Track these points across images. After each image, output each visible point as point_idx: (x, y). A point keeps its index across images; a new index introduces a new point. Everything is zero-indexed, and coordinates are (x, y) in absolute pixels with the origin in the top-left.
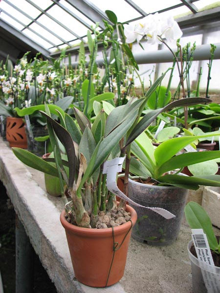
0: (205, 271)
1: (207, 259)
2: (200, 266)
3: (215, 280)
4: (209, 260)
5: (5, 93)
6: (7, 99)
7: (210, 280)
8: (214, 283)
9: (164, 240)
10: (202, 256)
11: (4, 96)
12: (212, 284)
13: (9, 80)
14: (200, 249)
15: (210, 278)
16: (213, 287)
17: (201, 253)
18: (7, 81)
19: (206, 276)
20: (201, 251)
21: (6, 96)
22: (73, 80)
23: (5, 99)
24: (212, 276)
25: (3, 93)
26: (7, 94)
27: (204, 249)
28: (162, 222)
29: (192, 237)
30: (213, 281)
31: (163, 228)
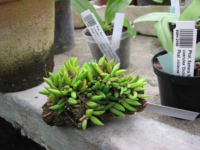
0: (101, 45)
1: (100, 34)
2: (96, 42)
3: (110, 48)
4: (101, 34)
7: (106, 50)
8: (109, 51)
9: (65, 47)
10: (95, 34)
12: (109, 53)
14: (92, 27)
15: (106, 49)
16: (110, 55)
17: (94, 31)
19: (103, 49)
20: (93, 29)
24: (107, 47)
27: (95, 26)
28: (59, 32)
29: (84, 20)
30: (109, 49)
31: (61, 37)
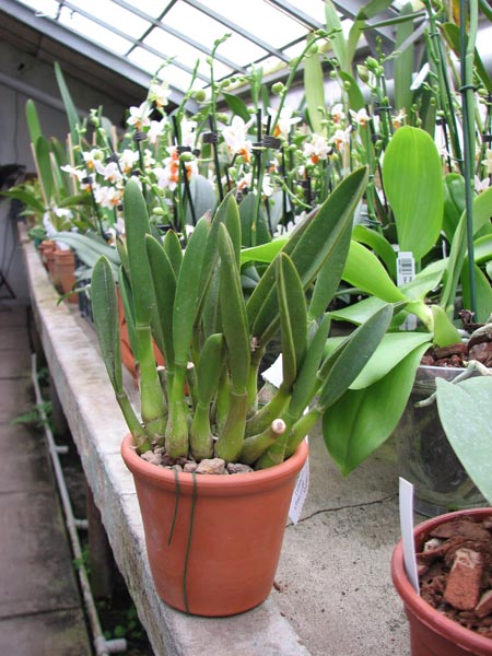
5: (103, 205)
6: (111, 226)
11: (99, 216)
13: (115, 159)
18: (107, 161)
21: (105, 216)
22: (331, 141)
23: (105, 224)
25: (96, 206)
26: (111, 208)
